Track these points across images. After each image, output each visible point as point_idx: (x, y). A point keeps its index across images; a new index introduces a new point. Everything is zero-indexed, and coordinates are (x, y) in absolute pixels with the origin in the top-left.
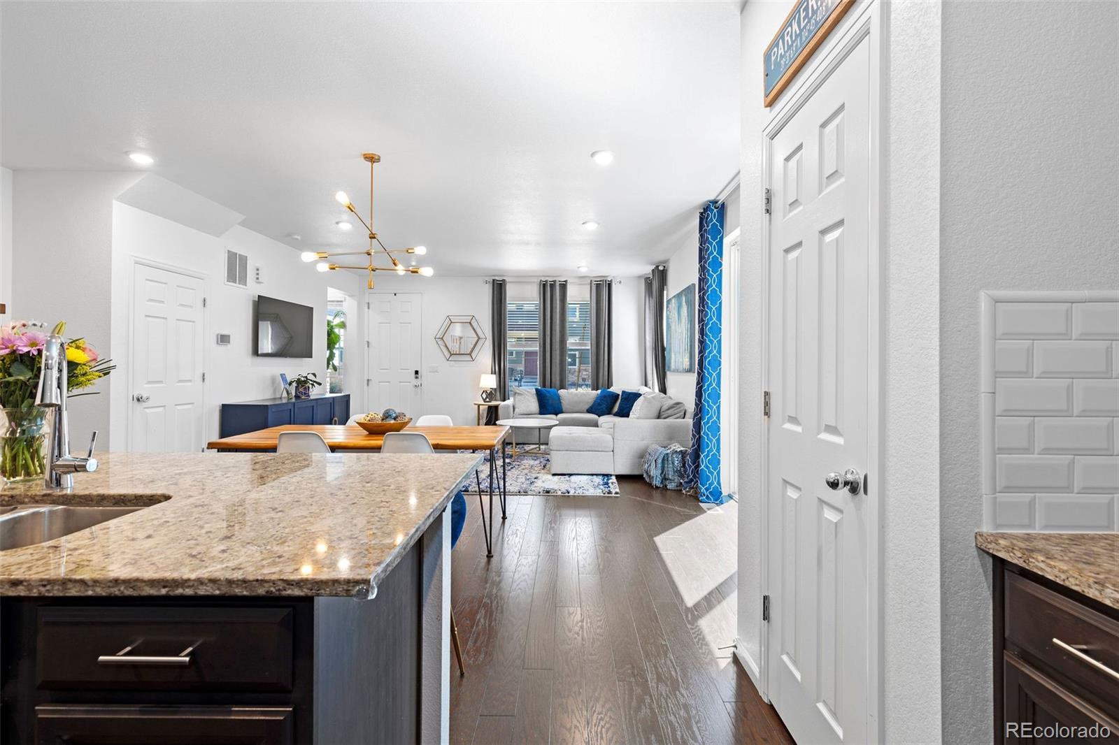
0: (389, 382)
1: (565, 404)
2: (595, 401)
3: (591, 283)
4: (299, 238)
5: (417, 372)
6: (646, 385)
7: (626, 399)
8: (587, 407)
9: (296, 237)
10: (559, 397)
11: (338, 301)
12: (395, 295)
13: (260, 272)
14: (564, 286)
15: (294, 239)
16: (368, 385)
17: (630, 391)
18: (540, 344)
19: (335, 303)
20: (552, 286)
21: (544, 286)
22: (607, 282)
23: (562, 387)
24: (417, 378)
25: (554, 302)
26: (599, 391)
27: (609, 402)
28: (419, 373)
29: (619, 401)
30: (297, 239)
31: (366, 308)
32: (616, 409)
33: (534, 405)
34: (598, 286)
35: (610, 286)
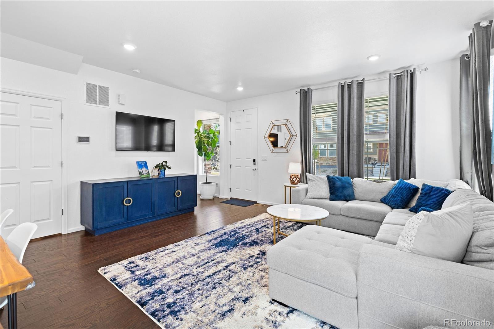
0: (240, 167)
1: (357, 192)
2: (390, 192)
3: (390, 76)
4: (138, 71)
5: (254, 161)
6: (461, 178)
7: (426, 194)
8: (381, 196)
9: (136, 71)
10: (351, 185)
11: (217, 119)
12: (243, 111)
13: (120, 97)
14: (361, 85)
15: (134, 72)
16: (230, 168)
17: (434, 186)
18: (338, 138)
19: (216, 120)
20: (350, 86)
21: (343, 87)
22: (409, 72)
23: (360, 176)
24: (254, 164)
25: (352, 100)
26: (397, 182)
27: (405, 195)
28: (256, 161)
29: (419, 194)
30: (137, 72)
31: (230, 121)
32: (413, 204)
33: (325, 191)
34: (399, 78)
35: (412, 75)
